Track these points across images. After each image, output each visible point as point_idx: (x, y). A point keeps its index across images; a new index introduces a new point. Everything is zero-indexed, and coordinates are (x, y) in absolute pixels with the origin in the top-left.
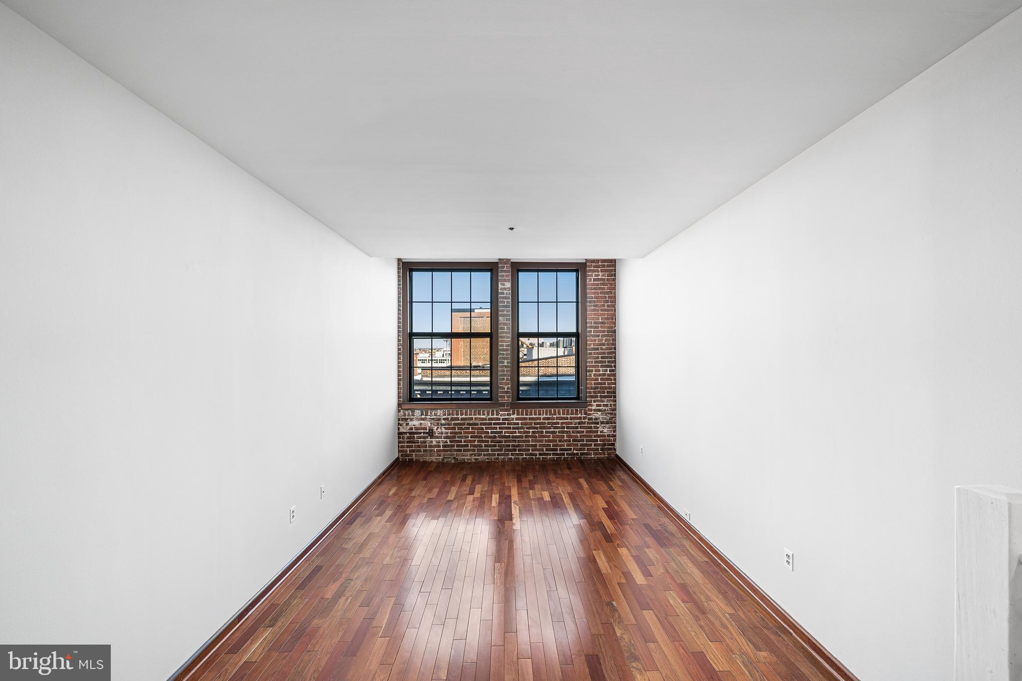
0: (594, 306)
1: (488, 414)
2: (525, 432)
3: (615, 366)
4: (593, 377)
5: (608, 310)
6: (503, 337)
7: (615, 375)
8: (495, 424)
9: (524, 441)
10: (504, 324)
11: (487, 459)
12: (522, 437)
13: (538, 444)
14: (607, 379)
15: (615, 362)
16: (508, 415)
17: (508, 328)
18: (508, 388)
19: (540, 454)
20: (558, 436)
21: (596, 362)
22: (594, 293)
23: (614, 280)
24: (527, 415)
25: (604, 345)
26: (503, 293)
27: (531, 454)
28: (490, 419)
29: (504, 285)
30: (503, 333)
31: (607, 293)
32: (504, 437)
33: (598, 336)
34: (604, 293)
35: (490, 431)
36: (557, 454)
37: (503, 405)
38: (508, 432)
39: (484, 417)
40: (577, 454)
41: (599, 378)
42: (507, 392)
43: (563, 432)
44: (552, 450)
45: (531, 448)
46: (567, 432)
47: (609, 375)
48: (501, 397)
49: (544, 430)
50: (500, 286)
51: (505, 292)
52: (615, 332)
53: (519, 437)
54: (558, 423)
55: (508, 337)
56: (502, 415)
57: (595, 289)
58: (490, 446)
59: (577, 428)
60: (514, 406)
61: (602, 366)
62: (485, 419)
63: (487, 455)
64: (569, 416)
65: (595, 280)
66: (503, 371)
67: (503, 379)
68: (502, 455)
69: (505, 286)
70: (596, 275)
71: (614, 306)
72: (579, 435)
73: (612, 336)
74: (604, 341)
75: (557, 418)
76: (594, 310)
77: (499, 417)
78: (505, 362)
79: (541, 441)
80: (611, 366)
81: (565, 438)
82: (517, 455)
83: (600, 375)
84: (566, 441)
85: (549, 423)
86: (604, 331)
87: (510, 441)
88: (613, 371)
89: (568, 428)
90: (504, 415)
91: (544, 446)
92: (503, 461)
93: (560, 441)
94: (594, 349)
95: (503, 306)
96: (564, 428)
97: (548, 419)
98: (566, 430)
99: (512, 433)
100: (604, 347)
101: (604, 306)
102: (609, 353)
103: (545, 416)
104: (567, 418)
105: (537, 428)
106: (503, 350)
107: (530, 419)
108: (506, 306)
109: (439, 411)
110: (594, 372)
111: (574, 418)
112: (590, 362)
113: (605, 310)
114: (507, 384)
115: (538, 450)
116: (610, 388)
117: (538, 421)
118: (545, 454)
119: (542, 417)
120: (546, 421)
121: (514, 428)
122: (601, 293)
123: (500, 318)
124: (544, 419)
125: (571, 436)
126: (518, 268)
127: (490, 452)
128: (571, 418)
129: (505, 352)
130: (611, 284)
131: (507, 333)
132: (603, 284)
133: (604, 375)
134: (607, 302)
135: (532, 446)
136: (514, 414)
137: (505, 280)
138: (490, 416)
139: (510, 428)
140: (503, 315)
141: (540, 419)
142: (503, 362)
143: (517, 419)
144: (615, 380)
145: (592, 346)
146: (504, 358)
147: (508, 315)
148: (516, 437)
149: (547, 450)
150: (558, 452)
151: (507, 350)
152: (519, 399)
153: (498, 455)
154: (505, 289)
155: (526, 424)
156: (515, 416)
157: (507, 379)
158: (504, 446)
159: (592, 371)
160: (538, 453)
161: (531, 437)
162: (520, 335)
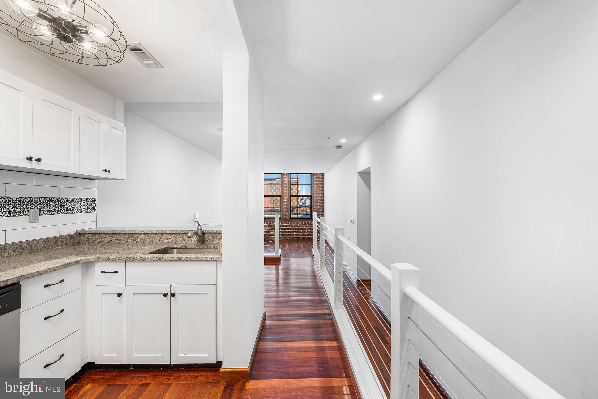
0: (316, 186)
1: (282, 223)
3: (324, 207)
4: (316, 211)
5: (321, 188)
6: (285, 197)
7: (323, 210)
8: (282, 227)
9: (292, 233)
10: (285, 192)
12: (291, 231)
14: (321, 211)
15: (324, 205)
16: (287, 224)
17: (287, 194)
18: (287, 214)
19: (298, 237)
20: (304, 231)
21: (317, 205)
22: (316, 182)
23: (323, 177)
24: (293, 224)
26: (285, 182)
27: (295, 237)
28: (280, 225)
29: (285, 179)
30: (285, 195)
31: (321, 182)
32: (285, 231)
33: (318, 196)
34: (320, 182)
36: (304, 237)
37: (285, 220)
38: (286, 230)
40: (311, 237)
42: (286, 216)
43: (306, 230)
44: (302, 236)
46: (307, 230)
47: (321, 210)
48: (284, 217)
49: (299, 229)
50: (284, 179)
52: (323, 195)
54: (304, 227)
57: (317, 180)
58: (281, 234)
59: (311, 228)
60: (288, 221)
61: (319, 207)
64: (308, 224)
65: (317, 177)
66: (285, 209)
67: (285, 211)
69: (286, 179)
70: (317, 176)
71: (323, 186)
72: (311, 231)
73: (322, 197)
74: (320, 198)
75: (304, 225)
76: (316, 188)
78: (286, 205)
79: (298, 233)
80: (322, 207)
82: (290, 237)
83: (318, 210)
84: (307, 233)
85: (301, 227)
86: (320, 195)
87: (287, 233)
88: (323, 208)
89: (307, 228)
90: (285, 224)
91: (299, 234)
92: (285, 240)
93: (305, 233)
94: (316, 201)
95: (285, 186)
96: (306, 228)
97: (301, 225)
100: (320, 200)
101: (320, 186)
102: (321, 202)
103: (299, 224)
104: (307, 225)
105: (297, 228)
106: (285, 201)
107: (294, 225)
108: (286, 186)
111: (310, 225)
112: (315, 205)
113: (320, 188)
114: (286, 213)
115: (297, 236)
116: (322, 214)
118: (299, 237)
119: (298, 224)
121: (289, 228)
122: (319, 182)
123: (284, 190)
124: (299, 225)
125: (309, 231)
126: (290, 174)
128: (308, 225)
130: (322, 179)
131: (286, 195)
132: (319, 179)
133: (320, 210)
134: (321, 185)
135: (295, 234)
137: (286, 177)
139: (287, 228)
141: (298, 225)
142: (285, 206)
143: (290, 225)
144: (324, 212)
146: (286, 204)
147: (287, 189)
148: (289, 231)
151: (286, 201)
152: (291, 218)
153: (283, 237)
155: (293, 227)
156: (289, 224)
157: (286, 211)
158: (285, 234)
159: (316, 209)
160: (297, 237)
161: (294, 231)
162: (291, 196)
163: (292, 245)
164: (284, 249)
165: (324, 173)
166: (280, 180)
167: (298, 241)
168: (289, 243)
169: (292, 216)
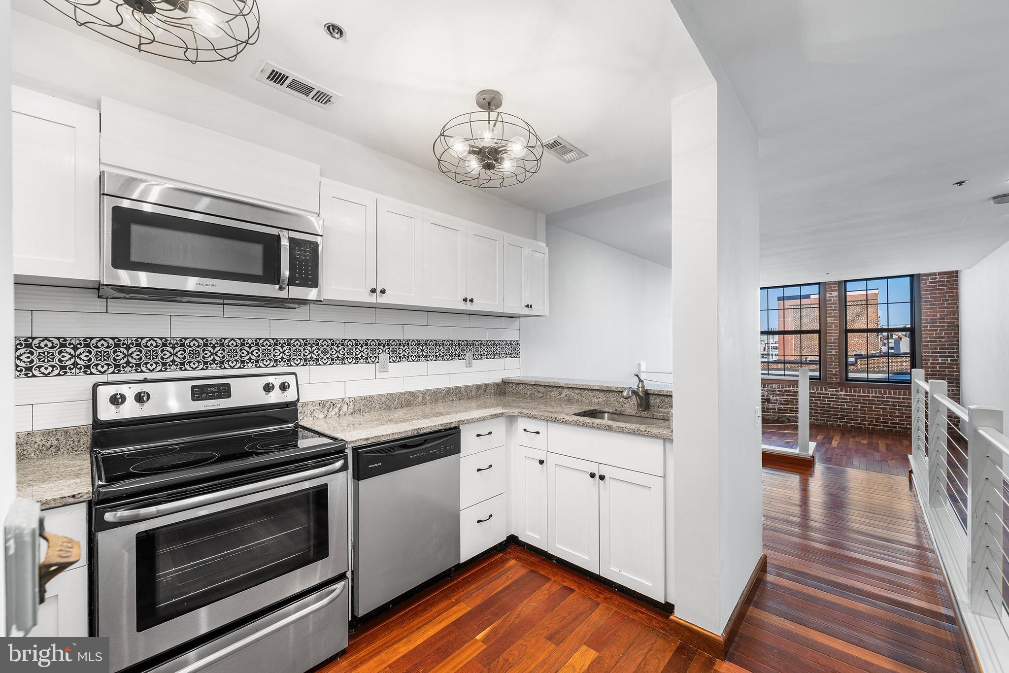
0: (930, 305)
1: (817, 390)
2: (853, 406)
3: (958, 356)
4: (929, 365)
5: (948, 308)
6: (831, 333)
8: (823, 397)
9: (852, 413)
10: (832, 323)
11: (817, 422)
12: (851, 409)
13: (867, 416)
14: (947, 367)
15: (957, 352)
16: (836, 391)
17: (835, 326)
18: (836, 371)
19: (869, 425)
20: (889, 412)
21: (933, 353)
22: (930, 294)
23: (956, 281)
24: (855, 392)
25: (944, 337)
26: (831, 300)
27: (860, 424)
28: (818, 393)
29: (832, 294)
30: (831, 330)
31: (947, 293)
32: (833, 408)
33: (937, 330)
34: (943, 293)
35: (819, 402)
37: (832, 384)
38: (836, 405)
39: (814, 391)
41: (938, 366)
42: (835, 375)
43: (894, 409)
44: (883, 422)
45: (859, 419)
46: (899, 409)
47: (949, 364)
48: (829, 378)
49: (874, 406)
50: (828, 295)
51: (833, 299)
52: (957, 326)
53: (847, 409)
54: (889, 401)
55: (835, 333)
56: (831, 391)
57: (930, 290)
58: (820, 413)
60: (841, 386)
61: (940, 356)
62: (815, 393)
63: (816, 420)
64: (897, 396)
65: (930, 283)
66: (831, 358)
67: (832, 364)
68: (830, 421)
70: (932, 279)
71: (956, 304)
73: (953, 330)
74: (943, 335)
75: (887, 397)
76: (931, 308)
77: (828, 392)
78: (833, 352)
79: (871, 414)
80: (952, 356)
81: (897, 414)
82: (846, 422)
83: (938, 364)
84: (898, 417)
85: (878, 401)
86: (944, 326)
87: (838, 411)
88: (956, 360)
89: (900, 406)
90: (833, 391)
91: (874, 418)
92: (832, 426)
93: (891, 416)
94: (931, 341)
95: (831, 310)
96: (896, 406)
97: (878, 397)
98: (897, 407)
99: (839, 405)
100: (943, 340)
101: (942, 304)
102: (948, 345)
103: (874, 395)
104: (899, 398)
105: (866, 404)
106: (832, 343)
107: (858, 396)
108: (834, 310)
109: (774, 385)
110: (931, 361)
111: (903, 398)
112: (925, 353)
113: (945, 308)
114: (835, 368)
115: (867, 421)
117: (867, 398)
118: (875, 425)
119: (871, 395)
120: (876, 399)
121: (842, 402)
122: (939, 293)
123: (828, 319)
124: (873, 397)
125: (905, 414)
126: (846, 281)
127: (819, 418)
129: (833, 345)
130: (951, 285)
131: (834, 330)
132: (941, 286)
133: (944, 363)
134: (948, 300)
135: (861, 417)
136: (842, 391)
137: (832, 291)
138: (819, 391)
139: (838, 402)
140: (830, 317)
141: (869, 396)
142: (831, 352)
143: (844, 395)
145: (928, 339)
147: (836, 317)
148: (844, 409)
149: (876, 422)
150: (889, 425)
151: (835, 343)
152: (848, 380)
154: (832, 297)
155: (854, 400)
156: (843, 393)
157: (835, 365)
158: (832, 415)
159: (929, 360)
160: (867, 423)
161: (859, 410)
162: (847, 331)
163: (851, 439)
164: (827, 445)
165: (957, 271)
166: (817, 296)
167: (869, 433)
168: (843, 434)
169: (851, 375)
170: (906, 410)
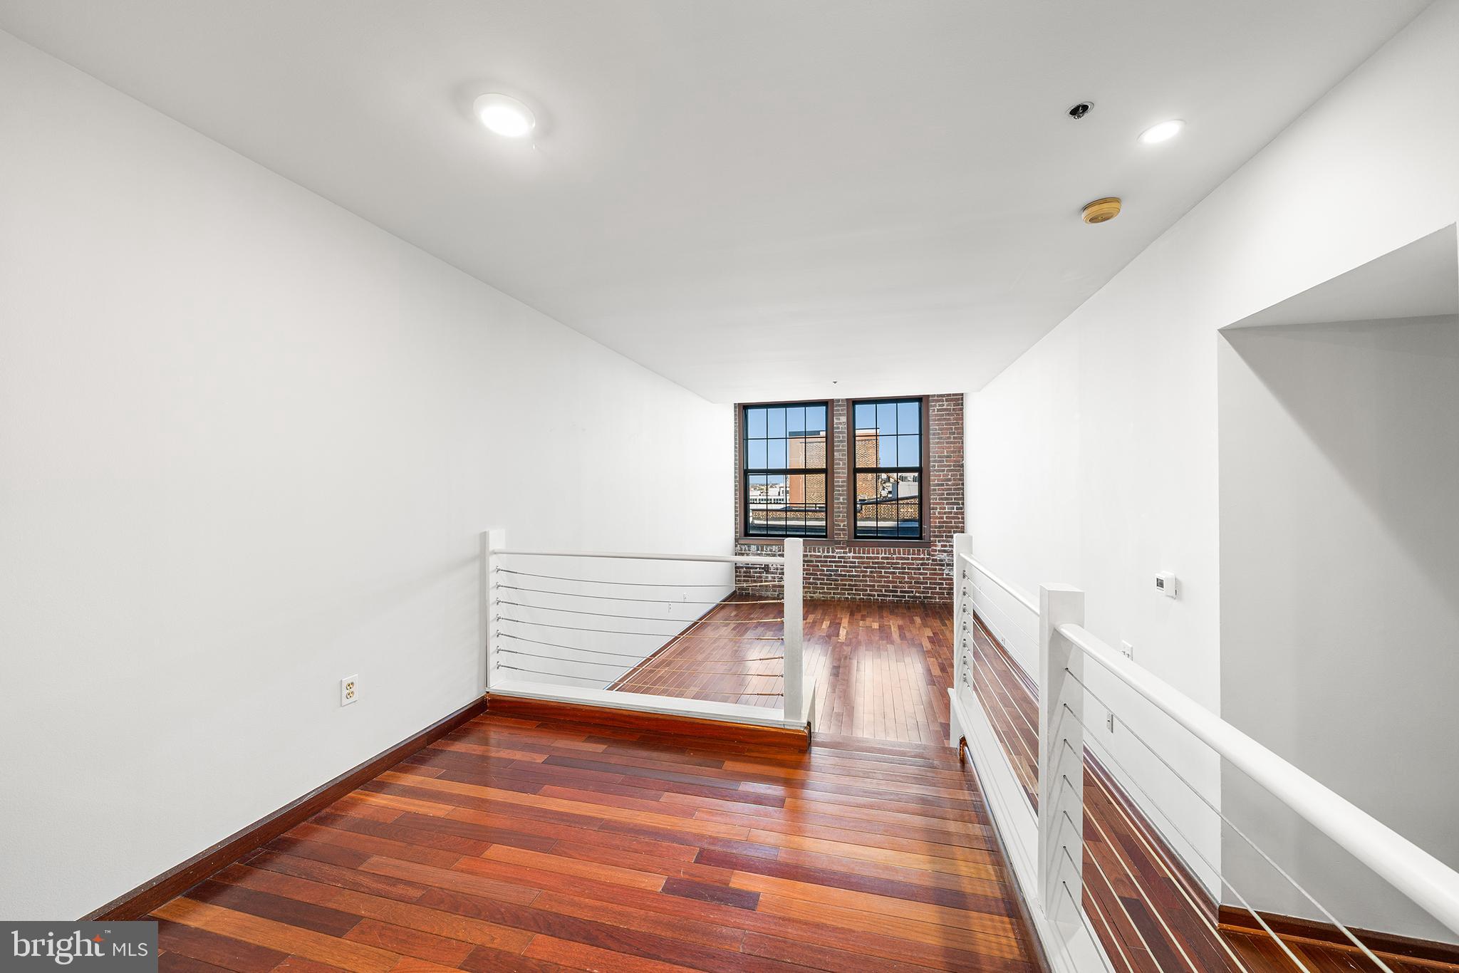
0: (938, 438)
1: (824, 552)
2: (862, 572)
3: (963, 504)
4: (937, 515)
5: (955, 443)
6: (839, 473)
7: (963, 513)
8: (830, 562)
9: (861, 581)
10: (840, 459)
11: (823, 597)
12: (859, 576)
13: (876, 584)
14: (954, 518)
15: (963, 499)
16: (844, 553)
17: (844, 464)
18: (844, 526)
19: (878, 595)
20: (898, 578)
21: (940, 499)
22: (938, 425)
23: (962, 409)
24: (864, 553)
25: (950, 480)
26: (838, 428)
27: (869, 595)
28: (825, 557)
29: (839, 419)
30: (839, 468)
31: (953, 424)
32: (840, 575)
33: (944, 471)
34: (949, 424)
35: (825, 569)
36: (897, 596)
37: (839, 542)
38: (844, 571)
39: (819, 554)
40: (920, 597)
41: (945, 516)
42: (843, 530)
43: (903, 573)
44: (892, 591)
45: (868, 588)
46: (908, 573)
47: (956, 513)
49: (883, 571)
50: (835, 421)
51: (841, 426)
52: (962, 466)
53: (856, 576)
54: (898, 563)
55: (843, 473)
56: (838, 553)
57: (939, 420)
58: (826, 584)
59: (919, 569)
60: (849, 544)
61: (947, 504)
62: (821, 557)
63: (822, 593)
64: (910, 557)
65: (938, 410)
66: (839, 508)
67: (839, 516)
68: (838, 594)
69: (841, 421)
70: (940, 405)
71: (961, 438)
72: (921, 577)
73: (959, 470)
74: (950, 477)
75: (897, 558)
76: (938, 443)
77: (835, 554)
78: (841, 499)
79: (880, 582)
80: (958, 504)
81: (906, 580)
82: (854, 594)
83: (945, 513)
84: (907, 583)
85: (888, 563)
86: (950, 466)
87: (846, 580)
88: (961, 508)
89: (909, 569)
90: (840, 553)
91: (883, 586)
92: (839, 600)
93: (900, 582)
94: (938, 485)
95: (839, 442)
96: (904, 568)
97: (887, 558)
98: (907, 571)
99: (848, 571)
100: (950, 483)
101: (949, 438)
102: (955, 489)
103: (883, 555)
104: (908, 559)
105: (875, 568)
106: (839, 486)
107: (868, 558)
108: (841, 441)
109: (774, 547)
110: (938, 510)
111: (916, 559)
112: (933, 499)
113: (951, 443)
114: (843, 521)
115: (876, 591)
116: (957, 527)
117: (876, 561)
118: (884, 596)
119: (880, 556)
120: (885, 561)
121: (850, 567)
122: (946, 424)
123: (835, 453)
124: (883, 558)
125: (913, 578)
126: (855, 402)
127: (826, 591)
128: (913, 559)
129: (840, 489)
130: (958, 414)
131: (842, 468)
132: (948, 414)
133: (951, 513)
134: (954, 433)
135: (870, 586)
136: (850, 552)
137: (840, 415)
138: (826, 554)
139: (846, 567)
140: (839, 451)
141: (878, 558)
142: (839, 499)
143: (853, 558)
144: (963, 518)
145: (936, 482)
146: (840, 495)
147: (844, 450)
148: (853, 576)
149: (886, 591)
150: (899, 594)
151: (843, 486)
152: (856, 537)
153: (834, 593)
154: (840, 423)
155: (863, 563)
156: (852, 554)
157: (843, 517)
158: (840, 585)
159: (936, 509)
160: (876, 593)
161: (868, 576)
162: (857, 471)
163: (861, 623)
165: (962, 394)
166: (824, 420)
167: (879, 607)
168: (852, 614)
169: (860, 524)
170: (915, 573)
